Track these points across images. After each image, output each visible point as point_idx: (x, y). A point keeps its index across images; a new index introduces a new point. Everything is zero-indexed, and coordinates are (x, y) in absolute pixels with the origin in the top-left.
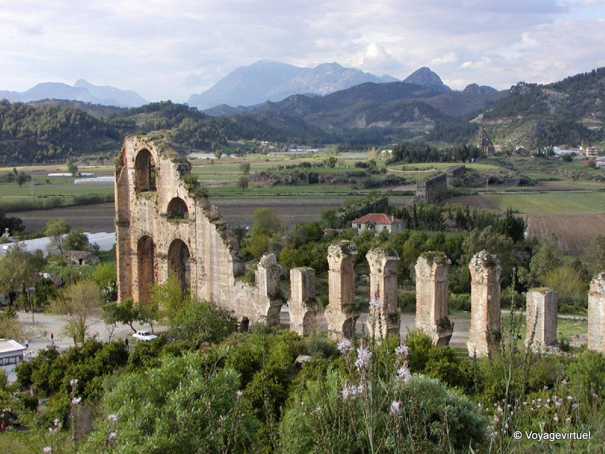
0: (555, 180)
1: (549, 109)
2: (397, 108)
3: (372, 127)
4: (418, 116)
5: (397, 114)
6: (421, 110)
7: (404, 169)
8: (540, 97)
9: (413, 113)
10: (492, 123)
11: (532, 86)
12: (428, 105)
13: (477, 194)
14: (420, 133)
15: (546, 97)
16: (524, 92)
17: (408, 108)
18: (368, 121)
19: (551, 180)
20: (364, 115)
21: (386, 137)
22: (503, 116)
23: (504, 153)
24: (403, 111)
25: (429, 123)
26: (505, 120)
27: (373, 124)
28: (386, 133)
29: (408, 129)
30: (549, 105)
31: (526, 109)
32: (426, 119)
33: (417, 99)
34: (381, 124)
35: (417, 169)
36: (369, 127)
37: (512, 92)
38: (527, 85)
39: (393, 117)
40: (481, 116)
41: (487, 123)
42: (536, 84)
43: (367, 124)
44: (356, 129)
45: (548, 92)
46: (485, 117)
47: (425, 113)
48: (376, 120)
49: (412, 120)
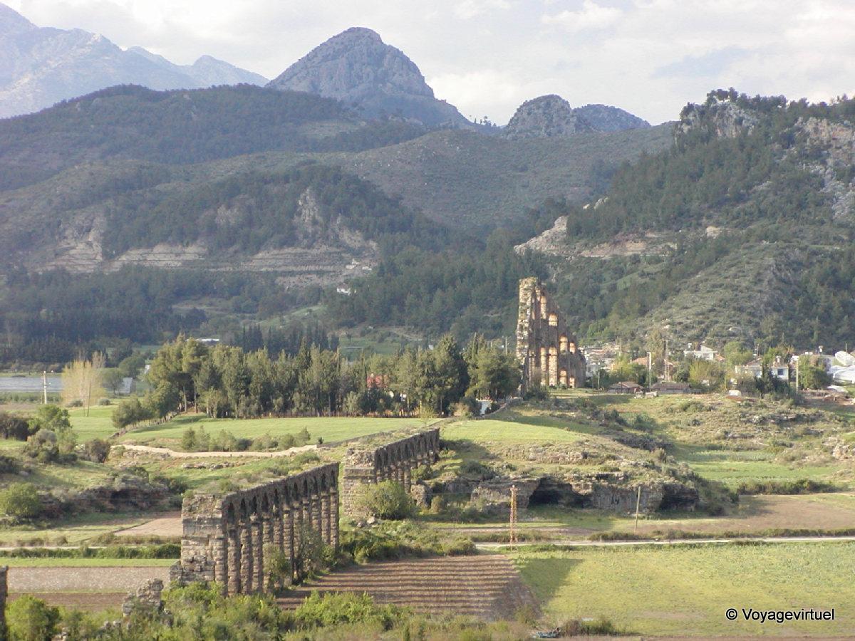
0: (816, 488)
1: (832, 198)
2: (230, 191)
3: (126, 268)
4: (315, 222)
5: (227, 216)
6: (325, 202)
7: (190, 444)
8: (794, 150)
9: (294, 211)
10: (603, 253)
11: (767, 107)
12: (355, 180)
13: (469, 551)
14: (317, 294)
15: (818, 154)
16: (732, 132)
17: (274, 189)
18: (114, 244)
19: (796, 489)
20: (100, 220)
21: (183, 308)
22: (648, 227)
23: (623, 379)
24: (252, 201)
25: (358, 254)
26: (654, 243)
27: (132, 256)
28: (181, 293)
29: (271, 276)
30: (832, 185)
31: (740, 199)
32: (346, 237)
33: (316, 156)
34: (163, 258)
35: (245, 445)
36: (117, 265)
37: (686, 128)
38: (744, 102)
39: (212, 228)
40: (560, 226)
41: (586, 253)
42: (780, 101)
43: (108, 257)
44: (61, 276)
45: (826, 130)
46: (576, 231)
47: (345, 210)
48: (146, 238)
49: (290, 241)
